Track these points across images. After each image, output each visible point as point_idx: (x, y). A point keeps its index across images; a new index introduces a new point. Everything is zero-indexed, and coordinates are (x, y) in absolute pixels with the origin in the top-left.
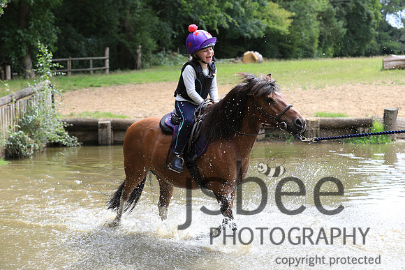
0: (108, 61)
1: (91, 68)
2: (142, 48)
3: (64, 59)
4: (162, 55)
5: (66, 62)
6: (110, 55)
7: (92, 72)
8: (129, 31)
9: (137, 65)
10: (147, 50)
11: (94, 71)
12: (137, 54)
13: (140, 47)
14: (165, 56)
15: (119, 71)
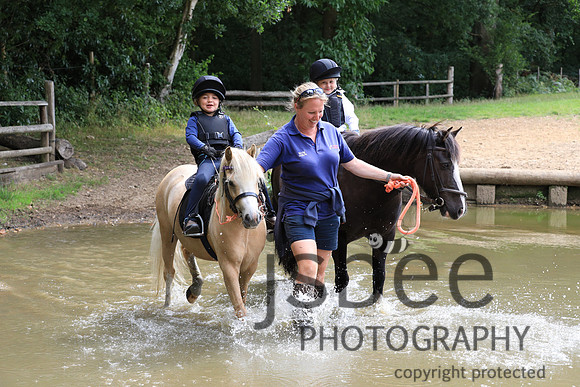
0: (452, 85)
1: (428, 96)
2: (505, 67)
3: (390, 83)
4: (535, 78)
5: (392, 86)
6: (454, 77)
7: (427, 101)
8: (486, 43)
9: (495, 92)
10: (511, 70)
11: (431, 100)
12: (496, 77)
13: (501, 66)
14: (540, 80)
15: (467, 101)
